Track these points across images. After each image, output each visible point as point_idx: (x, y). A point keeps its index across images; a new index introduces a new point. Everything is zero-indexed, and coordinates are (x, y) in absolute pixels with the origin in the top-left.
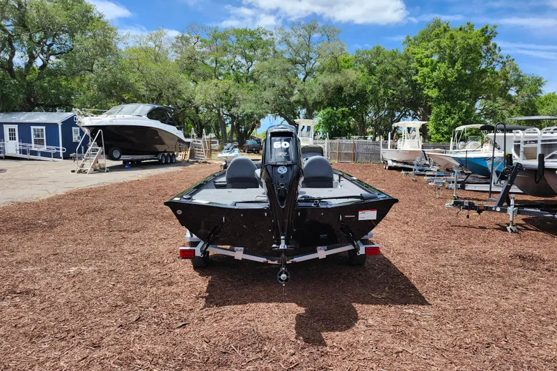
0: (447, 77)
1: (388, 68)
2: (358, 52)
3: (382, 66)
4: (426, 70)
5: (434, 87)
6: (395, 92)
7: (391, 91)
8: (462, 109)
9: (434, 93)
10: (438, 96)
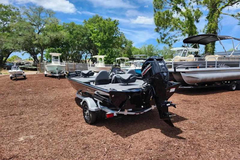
0: (103, 38)
1: (78, 32)
2: (64, 24)
3: (76, 31)
4: (95, 35)
5: (99, 42)
6: (82, 43)
7: (80, 42)
8: (110, 51)
9: (99, 44)
10: (101, 46)
